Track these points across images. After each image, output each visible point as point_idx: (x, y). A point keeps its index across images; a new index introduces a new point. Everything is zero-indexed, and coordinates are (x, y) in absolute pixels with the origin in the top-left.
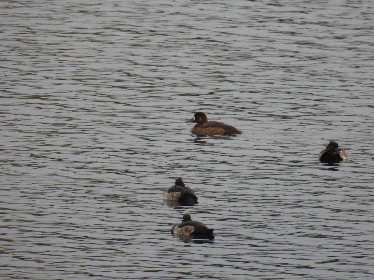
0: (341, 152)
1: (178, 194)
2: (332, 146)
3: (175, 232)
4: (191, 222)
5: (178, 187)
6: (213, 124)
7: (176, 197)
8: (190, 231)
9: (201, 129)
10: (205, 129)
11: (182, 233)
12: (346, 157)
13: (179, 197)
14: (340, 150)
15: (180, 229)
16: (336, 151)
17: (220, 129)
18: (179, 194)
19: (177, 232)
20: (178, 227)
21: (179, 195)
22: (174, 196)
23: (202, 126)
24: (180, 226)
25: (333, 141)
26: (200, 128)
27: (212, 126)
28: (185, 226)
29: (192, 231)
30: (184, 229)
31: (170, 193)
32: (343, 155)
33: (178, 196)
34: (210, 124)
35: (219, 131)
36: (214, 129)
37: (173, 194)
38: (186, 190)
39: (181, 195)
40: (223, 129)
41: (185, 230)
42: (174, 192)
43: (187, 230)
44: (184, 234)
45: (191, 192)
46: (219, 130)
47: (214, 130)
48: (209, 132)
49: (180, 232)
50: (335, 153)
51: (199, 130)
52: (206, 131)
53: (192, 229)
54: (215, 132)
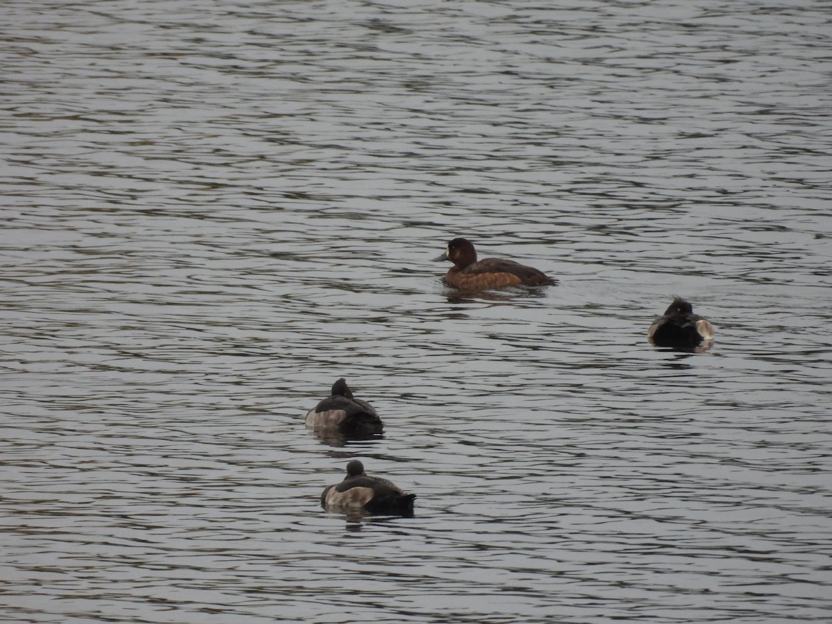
0: (699, 324)
1: (339, 415)
2: (679, 310)
3: (330, 502)
4: (364, 480)
5: (339, 398)
6: (492, 265)
7: (335, 421)
8: (364, 499)
9: (467, 277)
10: (475, 278)
11: (344, 504)
12: (710, 334)
13: (342, 422)
14: (698, 318)
15: (340, 495)
16: (689, 321)
17: (509, 276)
18: (341, 414)
19: (334, 501)
20: (336, 489)
21: (341, 417)
22: (331, 420)
23: (467, 270)
24: (341, 488)
25: (680, 299)
26: (463, 275)
27: (492, 270)
28: (353, 488)
29: (368, 499)
30: (350, 496)
31: (322, 413)
32: (705, 329)
33: (339, 419)
34: (486, 265)
35: (508, 282)
36: (496, 276)
37: (329, 415)
38: (358, 405)
39: (345, 417)
40: (516, 277)
41: (351, 498)
42: (331, 411)
43: (355, 497)
44: (350, 505)
45: (368, 409)
46: (508, 278)
47: (496, 279)
48: (486, 284)
49: (341, 501)
50: (687, 324)
51: (462, 277)
52: (478, 280)
53: (367, 494)
54: (498, 283)
